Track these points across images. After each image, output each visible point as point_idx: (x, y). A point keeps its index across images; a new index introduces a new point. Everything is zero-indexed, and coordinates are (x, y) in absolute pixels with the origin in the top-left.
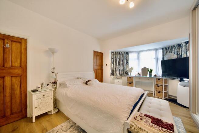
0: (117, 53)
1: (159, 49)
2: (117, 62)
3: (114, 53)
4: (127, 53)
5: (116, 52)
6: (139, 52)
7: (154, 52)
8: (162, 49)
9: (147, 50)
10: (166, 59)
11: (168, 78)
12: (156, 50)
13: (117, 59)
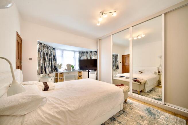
0: (45, 46)
1: (77, 51)
2: (46, 57)
3: (42, 45)
4: (54, 49)
5: (44, 44)
6: (63, 50)
7: (73, 53)
8: (79, 52)
9: (69, 50)
10: (82, 59)
11: (82, 71)
12: (75, 52)
13: (46, 53)
